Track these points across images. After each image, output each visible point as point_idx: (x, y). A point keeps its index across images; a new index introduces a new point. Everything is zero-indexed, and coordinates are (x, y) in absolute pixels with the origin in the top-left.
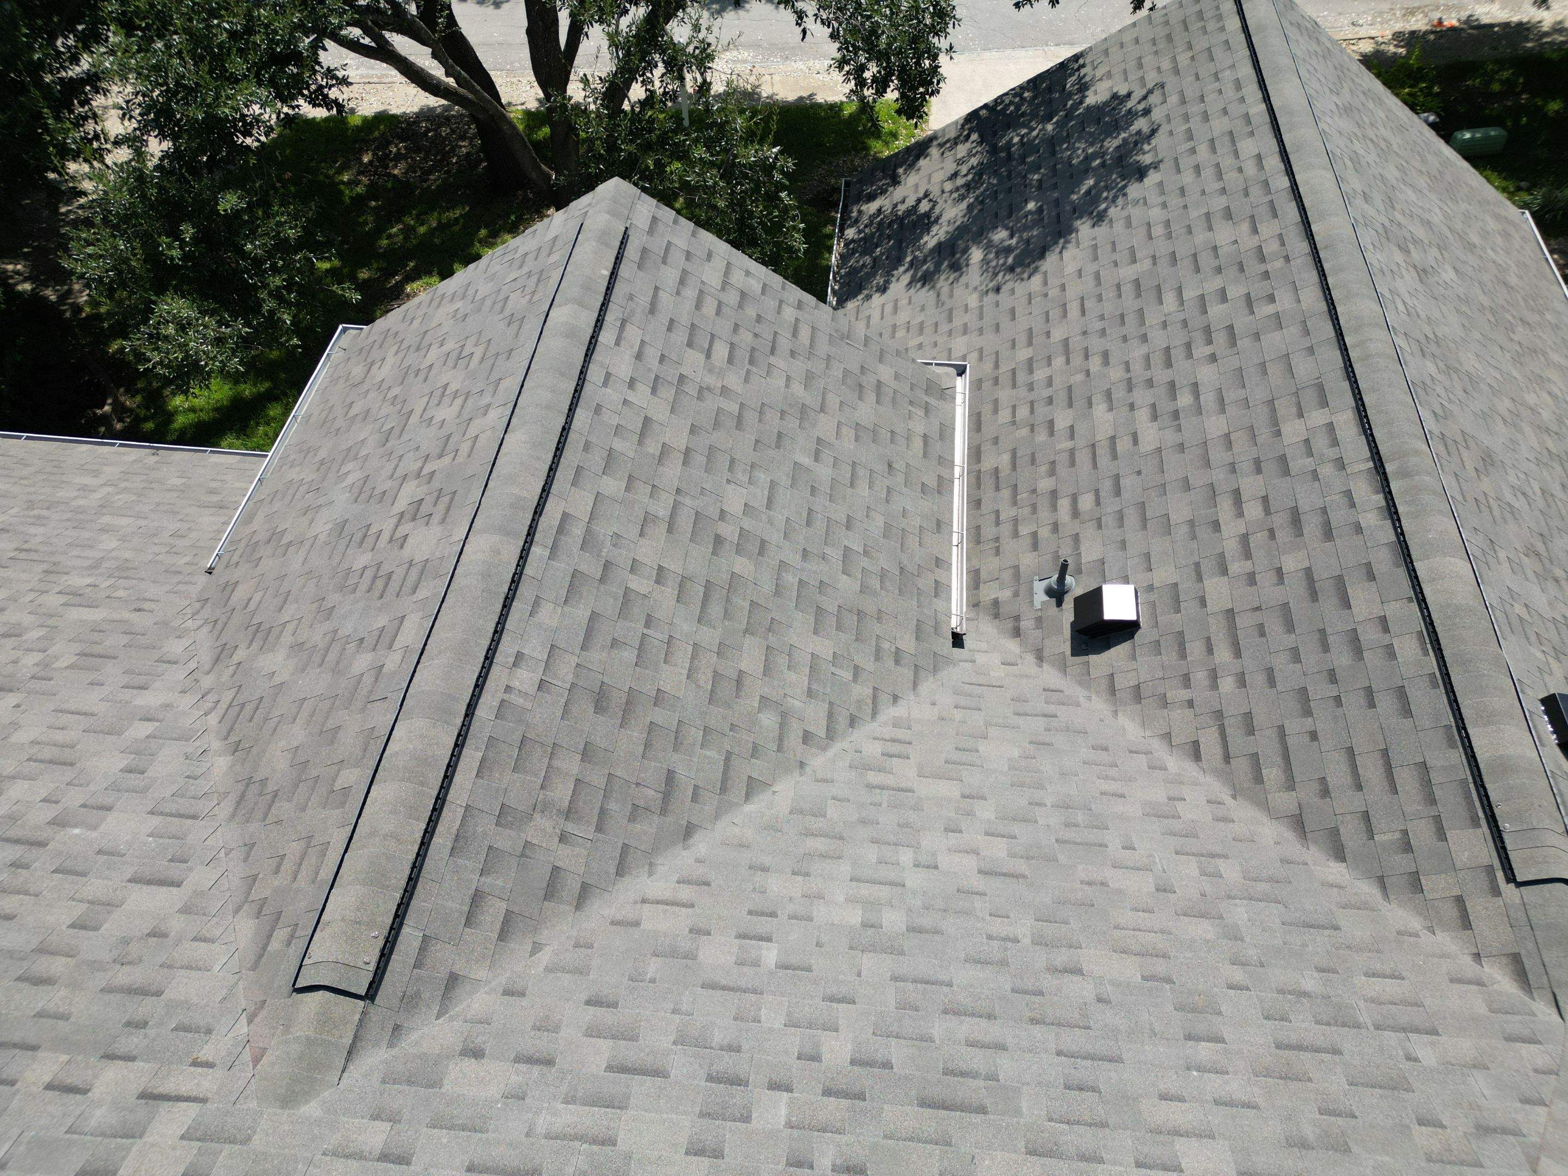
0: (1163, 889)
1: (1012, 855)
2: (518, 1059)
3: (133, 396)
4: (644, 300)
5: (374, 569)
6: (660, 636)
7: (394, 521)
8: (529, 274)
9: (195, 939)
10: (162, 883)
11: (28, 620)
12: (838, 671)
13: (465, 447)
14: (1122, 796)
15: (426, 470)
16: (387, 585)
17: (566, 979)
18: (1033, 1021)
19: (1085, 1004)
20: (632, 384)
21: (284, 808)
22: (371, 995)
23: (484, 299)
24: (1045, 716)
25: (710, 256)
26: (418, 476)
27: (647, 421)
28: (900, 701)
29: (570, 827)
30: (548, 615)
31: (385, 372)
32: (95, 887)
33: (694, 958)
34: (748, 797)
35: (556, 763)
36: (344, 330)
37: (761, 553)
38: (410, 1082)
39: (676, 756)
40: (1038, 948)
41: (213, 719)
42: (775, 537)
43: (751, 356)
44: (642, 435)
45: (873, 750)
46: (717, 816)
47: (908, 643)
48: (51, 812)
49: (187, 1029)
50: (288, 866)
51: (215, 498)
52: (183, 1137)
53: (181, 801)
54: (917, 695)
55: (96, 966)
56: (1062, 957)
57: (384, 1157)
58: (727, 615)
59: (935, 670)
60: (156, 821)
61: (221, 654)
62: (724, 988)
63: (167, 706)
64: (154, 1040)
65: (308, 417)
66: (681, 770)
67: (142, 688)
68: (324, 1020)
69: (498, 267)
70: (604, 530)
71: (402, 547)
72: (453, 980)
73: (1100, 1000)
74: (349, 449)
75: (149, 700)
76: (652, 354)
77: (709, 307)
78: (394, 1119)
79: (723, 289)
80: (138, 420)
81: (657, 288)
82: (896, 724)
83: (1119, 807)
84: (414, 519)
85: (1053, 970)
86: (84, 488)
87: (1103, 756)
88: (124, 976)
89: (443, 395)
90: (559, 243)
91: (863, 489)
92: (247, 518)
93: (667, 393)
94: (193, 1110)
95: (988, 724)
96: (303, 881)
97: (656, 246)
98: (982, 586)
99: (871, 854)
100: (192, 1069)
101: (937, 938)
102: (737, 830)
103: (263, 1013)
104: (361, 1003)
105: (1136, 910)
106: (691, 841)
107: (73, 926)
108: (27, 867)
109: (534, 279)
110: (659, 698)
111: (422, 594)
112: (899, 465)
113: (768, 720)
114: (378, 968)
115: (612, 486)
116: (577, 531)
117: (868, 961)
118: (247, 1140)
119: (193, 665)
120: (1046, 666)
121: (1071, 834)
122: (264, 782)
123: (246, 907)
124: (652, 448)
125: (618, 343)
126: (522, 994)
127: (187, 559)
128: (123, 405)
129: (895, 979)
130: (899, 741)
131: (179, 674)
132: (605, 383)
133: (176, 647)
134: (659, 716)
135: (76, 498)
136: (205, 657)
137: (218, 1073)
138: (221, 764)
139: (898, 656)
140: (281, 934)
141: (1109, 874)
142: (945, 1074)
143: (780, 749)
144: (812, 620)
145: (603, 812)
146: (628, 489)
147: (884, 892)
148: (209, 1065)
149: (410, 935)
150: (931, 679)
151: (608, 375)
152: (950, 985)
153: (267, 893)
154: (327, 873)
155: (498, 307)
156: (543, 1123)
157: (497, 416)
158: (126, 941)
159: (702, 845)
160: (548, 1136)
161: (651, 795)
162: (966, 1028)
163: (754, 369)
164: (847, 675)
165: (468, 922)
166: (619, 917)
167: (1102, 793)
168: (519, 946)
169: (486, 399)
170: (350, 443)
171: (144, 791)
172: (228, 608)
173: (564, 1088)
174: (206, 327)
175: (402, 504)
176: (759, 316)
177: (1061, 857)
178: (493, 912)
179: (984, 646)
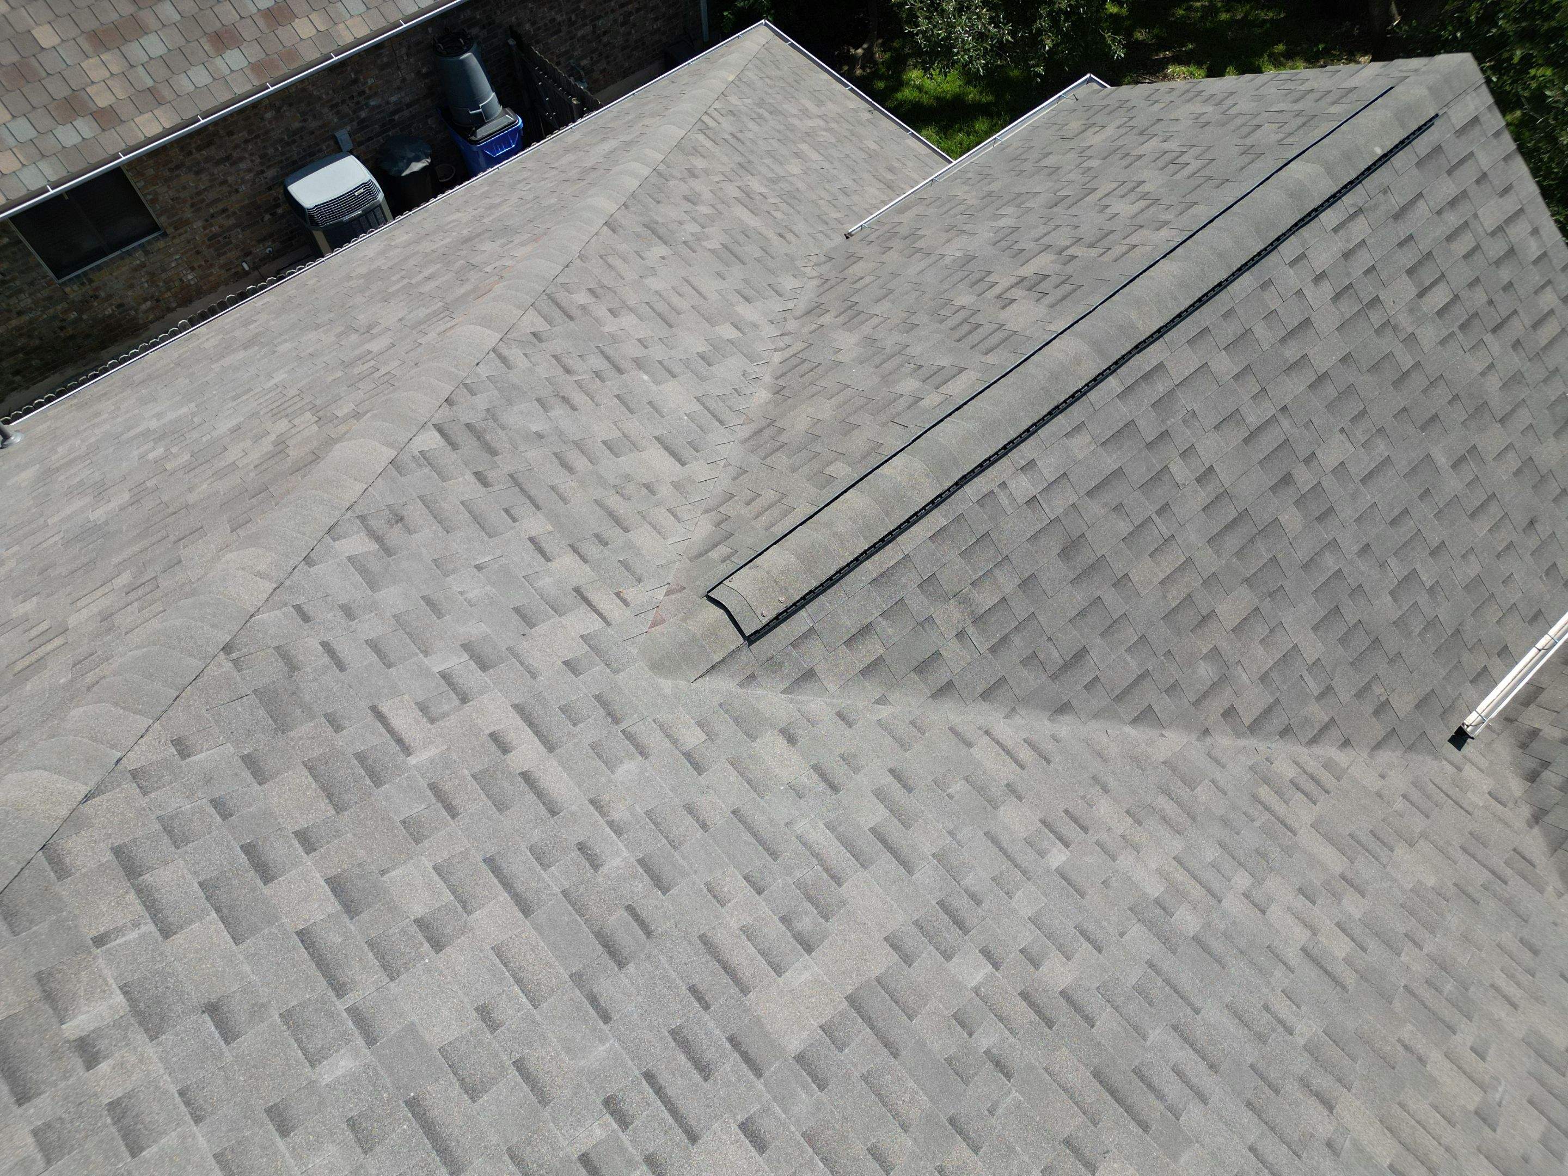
0: (1485, 1116)
1: (1348, 961)
2: (815, 768)
3: (885, 52)
4: (1396, 200)
5: (969, 313)
6: (1163, 529)
7: (1013, 280)
8: (1299, 113)
9: (669, 510)
10: (673, 454)
11: (707, 195)
12: (1307, 678)
13: (1118, 250)
14: (1515, 1006)
15: (1070, 252)
16: (970, 332)
17: (888, 741)
18: (1249, 1104)
19: (1312, 1136)
20: (1320, 278)
21: (781, 460)
22: (752, 639)
23: (1236, 116)
24: (1493, 872)
25: (1507, 190)
26: (1060, 253)
27: (1307, 322)
28: (1349, 750)
29: (971, 630)
30: (1080, 445)
31: (1096, 139)
32: (633, 426)
33: (995, 808)
34: (1135, 721)
35: (998, 573)
36: (1091, 80)
37: (1319, 519)
38: (736, 721)
39: (1099, 641)
40: (1306, 1054)
41: (777, 358)
42: (1347, 512)
43: (1468, 320)
44: (1291, 334)
45: (1287, 771)
46: (1096, 716)
47: (1403, 704)
48: (638, 352)
49: (628, 568)
50: (758, 504)
51: (889, 176)
52: (582, 637)
53: (721, 404)
54: (1371, 756)
55: (602, 482)
56: (1322, 1082)
57: (688, 756)
58: (1240, 554)
59: (1411, 748)
60: (697, 407)
61: (817, 309)
62: (1001, 849)
63: (755, 326)
64: (605, 559)
65: (1007, 145)
66: (1094, 654)
67: (747, 299)
68: (712, 633)
69: (1273, 90)
70: (1186, 401)
71: (1003, 308)
72: (809, 675)
73: (1329, 1144)
74: (1020, 195)
75: (746, 312)
76: (1364, 259)
77: (1463, 245)
78: (711, 736)
79: (1493, 234)
80: (875, 75)
81: (1420, 195)
82: (1328, 765)
83: (1501, 1011)
84: (1030, 289)
85: (1305, 1083)
86: (805, 112)
87: (1527, 956)
88: (613, 501)
89: (1133, 190)
90: (1353, 96)
91: (1481, 528)
92: (902, 209)
93: (1348, 307)
94: (599, 624)
95: (1424, 835)
96: (760, 524)
97: (1456, 150)
98: (1532, 706)
99: (1211, 853)
100: (614, 597)
101: (1216, 967)
102: (1105, 739)
103: (679, 595)
104: (742, 640)
105: (1436, 1108)
106: (1060, 718)
107: (604, 443)
108: (603, 381)
109: (1300, 120)
110: (1121, 582)
111: (991, 359)
112: (1543, 529)
113: (1206, 672)
114: (768, 625)
115: (1224, 365)
116: (1160, 387)
117: (1136, 931)
118: (616, 672)
119: (790, 305)
120: (1536, 830)
121: (1427, 994)
122: (781, 430)
123: (713, 513)
124: (1291, 352)
125: (1335, 230)
126: (850, 725)
127: (838, 215)
128: (873, 54)
129: (1151, 965)
130: (1318, 783)
131: (776, 305)
132: (1292, 264)
133: (788, 283)
134: (1110, 597)
135: (795, 116)
136: (802, 305)
137: (628, 613)
138: (762, 395)
139: (1382, 708)
140: (723, 550)
141: (1435, 1056)
142: (1133, 1071)
143: (1197, 703)
144: (1322, 613)
145: (1005, 639)
146: (1237, 377)
147: (1197, 892)
148: (626, 603)
149: (803, 620)
150: (1399, 753)
151: (1303, 256)
152: (1197, 1011)
153: (732, 513)
154: (779, 530)
155: (1245, 130)
156: (801, 826)
157: (1166, 237)
158: (628, 478)
159: (1065, 727)
160: (799, 837)
161: (1056, 656)
162: (1183, 1055)
163: (1460, 336)
164: (1314, 687)
165: (848, 643)
166: (960, 729)
167: (1492, 986)
168: (872, 690)
169: (1168, 216)
170: (1024, 190)
171: (703, 379)
172: (841, 275)
173: (832, 816)
174: (979, 18)
175: (1028, 270)
176: (1510, 284)
177: (1397, 1005)
178: (871, 649)
179: (1484, 763)
